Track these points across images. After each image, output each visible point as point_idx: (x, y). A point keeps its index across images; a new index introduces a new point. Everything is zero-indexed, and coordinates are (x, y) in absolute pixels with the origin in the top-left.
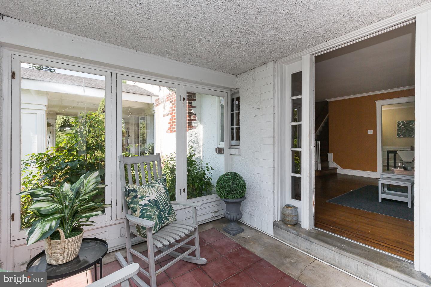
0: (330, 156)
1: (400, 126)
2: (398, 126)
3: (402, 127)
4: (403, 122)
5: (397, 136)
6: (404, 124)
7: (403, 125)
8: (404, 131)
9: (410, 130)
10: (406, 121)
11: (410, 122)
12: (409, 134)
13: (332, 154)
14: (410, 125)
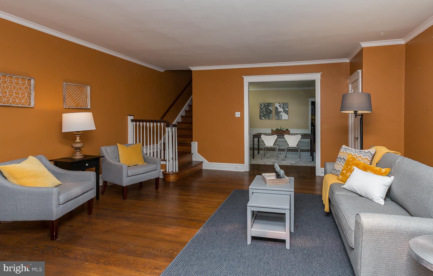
0: (195, 146)
1: (262, 107)
2: (260, 108)
4: (264, 103)
5: (260, 117)
8: (265, 113)
9: (269, 112)
10: (266, 103)
11: (269, 105)
12: (269, 116)
13: (197, 142)
14: (269, 108)
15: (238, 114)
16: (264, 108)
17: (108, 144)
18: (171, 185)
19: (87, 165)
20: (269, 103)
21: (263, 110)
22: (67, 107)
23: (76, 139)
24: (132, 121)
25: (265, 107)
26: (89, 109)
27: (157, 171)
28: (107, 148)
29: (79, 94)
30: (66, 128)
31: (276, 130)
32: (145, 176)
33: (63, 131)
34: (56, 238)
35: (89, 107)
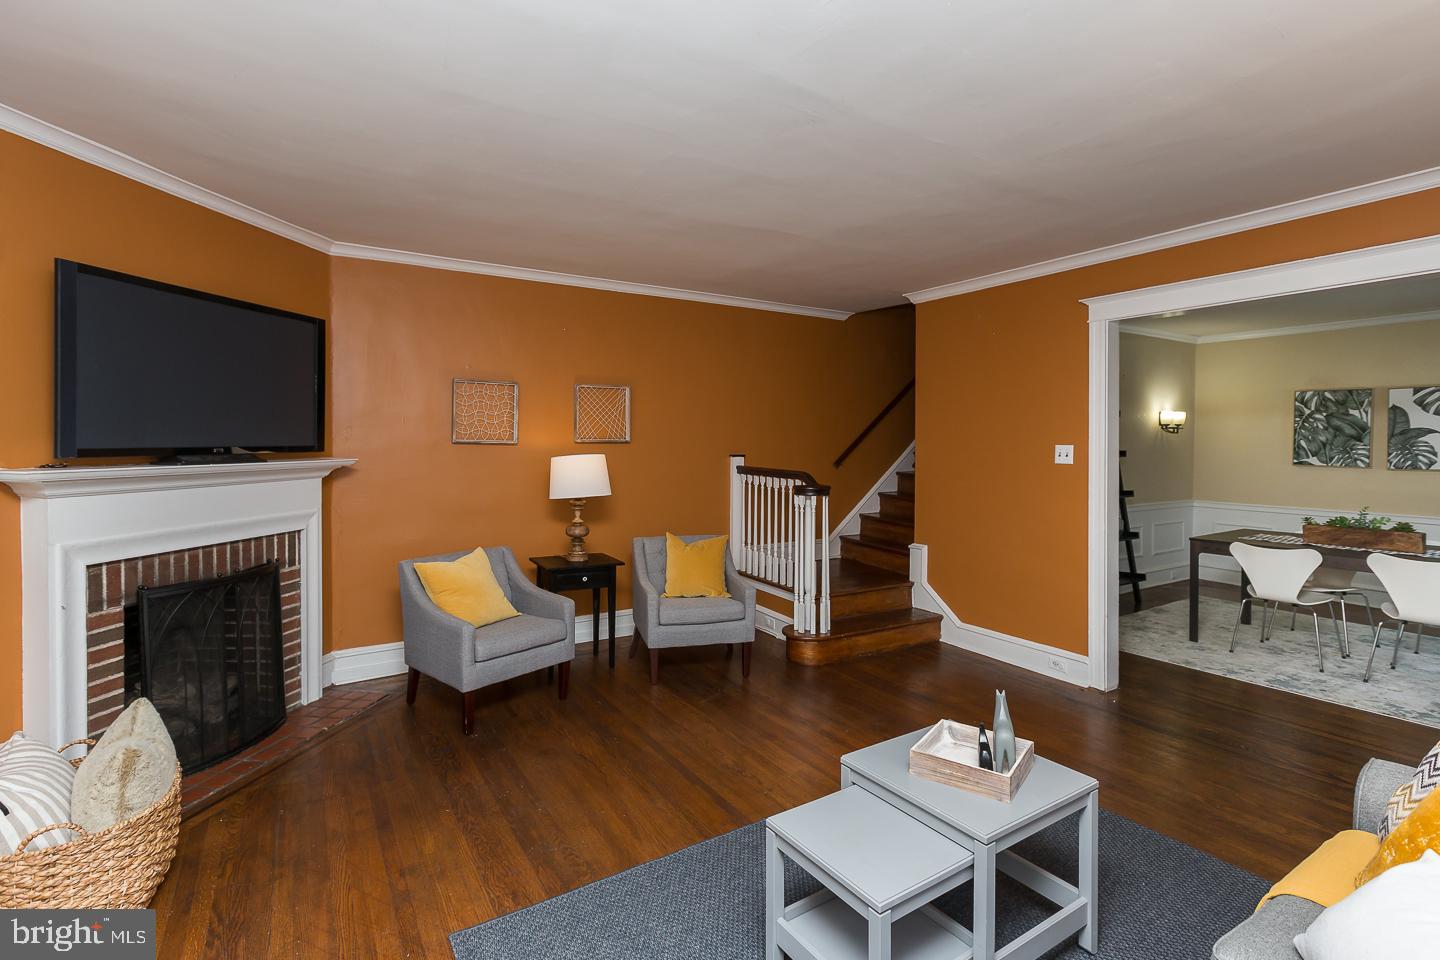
0: (920, 557)
1: (1307, 412)
2: (1299, 413)
3: (1316, 420)
4: (1319, 393)
5: (1294, 458)
6: (1323, 403)
7: (1317, 410)
8: (1323, 438)
9: (1349, 430)
10: (1333, 392)
11: (1350, 398)
12: (1347, 450)
13: (926, 547)
14: (1348, 414)
15: (1064, 454)
16: (1317, 416)
17: (650, 534)
18: (809, 675)
19: (585, 579)
20: (1350, 391)
21: (1310, 424)
22: (579, 441)
23: (575, 517)
24: (741, 470)
25: (1327, 407)
26: (627, 442)
27: (743, 622)
28: (647, 541)
29: (607, 407)
30: (558, 491)
31: (1331, 523)
32: (707, 632)
33: (553, 496)
34: (471, 732)
35: (628, 439)
